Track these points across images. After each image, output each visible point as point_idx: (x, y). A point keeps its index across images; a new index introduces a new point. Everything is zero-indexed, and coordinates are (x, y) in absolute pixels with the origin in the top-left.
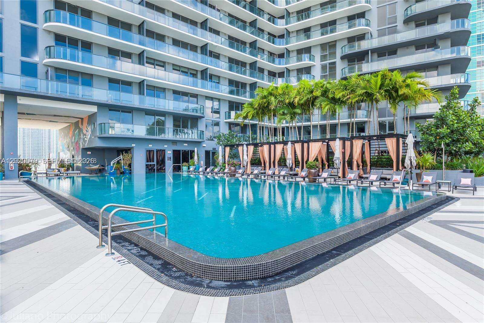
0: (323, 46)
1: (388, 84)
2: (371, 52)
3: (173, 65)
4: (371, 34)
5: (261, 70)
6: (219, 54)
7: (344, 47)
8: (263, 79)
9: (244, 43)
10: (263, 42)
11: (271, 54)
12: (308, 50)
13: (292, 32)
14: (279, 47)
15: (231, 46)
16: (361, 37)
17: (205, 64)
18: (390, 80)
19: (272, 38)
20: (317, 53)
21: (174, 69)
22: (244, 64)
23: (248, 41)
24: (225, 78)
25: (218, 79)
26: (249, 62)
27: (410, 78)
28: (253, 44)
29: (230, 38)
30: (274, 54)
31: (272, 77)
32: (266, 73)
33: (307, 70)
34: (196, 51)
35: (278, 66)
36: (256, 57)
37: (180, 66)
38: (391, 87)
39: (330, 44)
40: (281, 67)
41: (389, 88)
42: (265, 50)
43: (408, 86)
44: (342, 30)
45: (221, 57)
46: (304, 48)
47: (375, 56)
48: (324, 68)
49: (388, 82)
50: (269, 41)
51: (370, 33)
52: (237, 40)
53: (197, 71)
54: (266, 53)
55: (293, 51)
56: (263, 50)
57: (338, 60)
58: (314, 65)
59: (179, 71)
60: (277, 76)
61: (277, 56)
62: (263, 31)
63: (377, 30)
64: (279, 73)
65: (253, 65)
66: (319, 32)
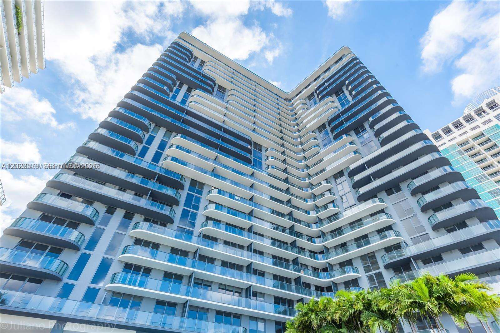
0: (363, 258)
1: (438, 290)
2: (413, 259)
3: (220, 284)
4: (405, 243)
5: (307, 285)
6: (264, 272)
7: (383, 257)
8: (310, 295)
9: (287, 261)
10: (305, 258)
11: (315, 269)
12: (349, 263)
13: (331, 248)
14: (321, 261)
15: (275, 264)
16: (397, 247)
17: (249, 282)
18: (437, 284)
19: (312, 254)
20: (359, 265)
21: (219, 288)
22: (288, 280)
23: (291, 259)
24: (271, 295)
25: (263, 296)
26: (293, 277)
27: (462, 281)
28: (295, 261)
29: (274, 257)
30: (318, 269)
31: (319, 292)
32: (313, 288)
33: (354, 283)
34: (242, 270)
35: (324, 280)
36: (299, 273)
37: (225, 285)
38: (442, 294)
39: (369, 255)
40: (326, 281)
41: (440, 295)
42: (308, 266)
43: (464, 291)
44: (375, 241)
45: (265, 274)
46: (345, 261)
47: (420, 263)
48: (371, 278)
49: (436, 288)
50: (311, 257)
51: (403, 241)
52: (280, 259)
53: (242, 289)
54: (310, 268)
55: (335, 265)
56: (307, 265)
57: (382, 270)
58: (360, 277)
59: (225, 289)
60: (325, 290)
61: (322, 271)
62: (303, 249)
63: (410, 239)
64: (327, 288)
65: (298, 280)
66: (355, 245)
